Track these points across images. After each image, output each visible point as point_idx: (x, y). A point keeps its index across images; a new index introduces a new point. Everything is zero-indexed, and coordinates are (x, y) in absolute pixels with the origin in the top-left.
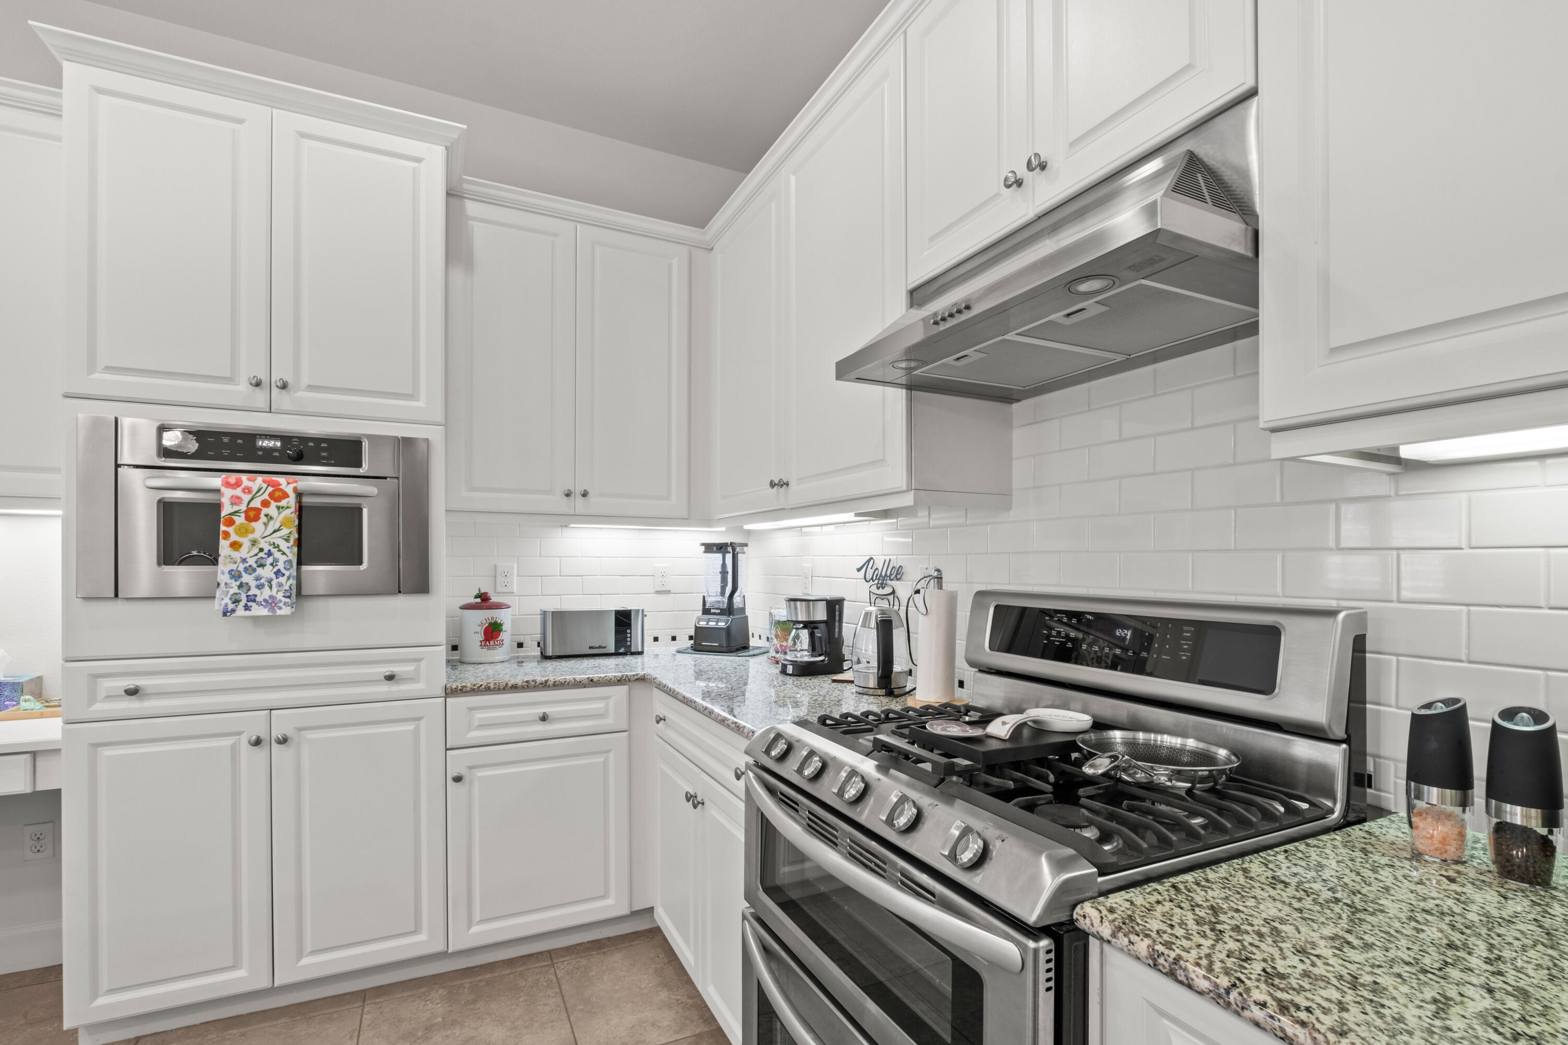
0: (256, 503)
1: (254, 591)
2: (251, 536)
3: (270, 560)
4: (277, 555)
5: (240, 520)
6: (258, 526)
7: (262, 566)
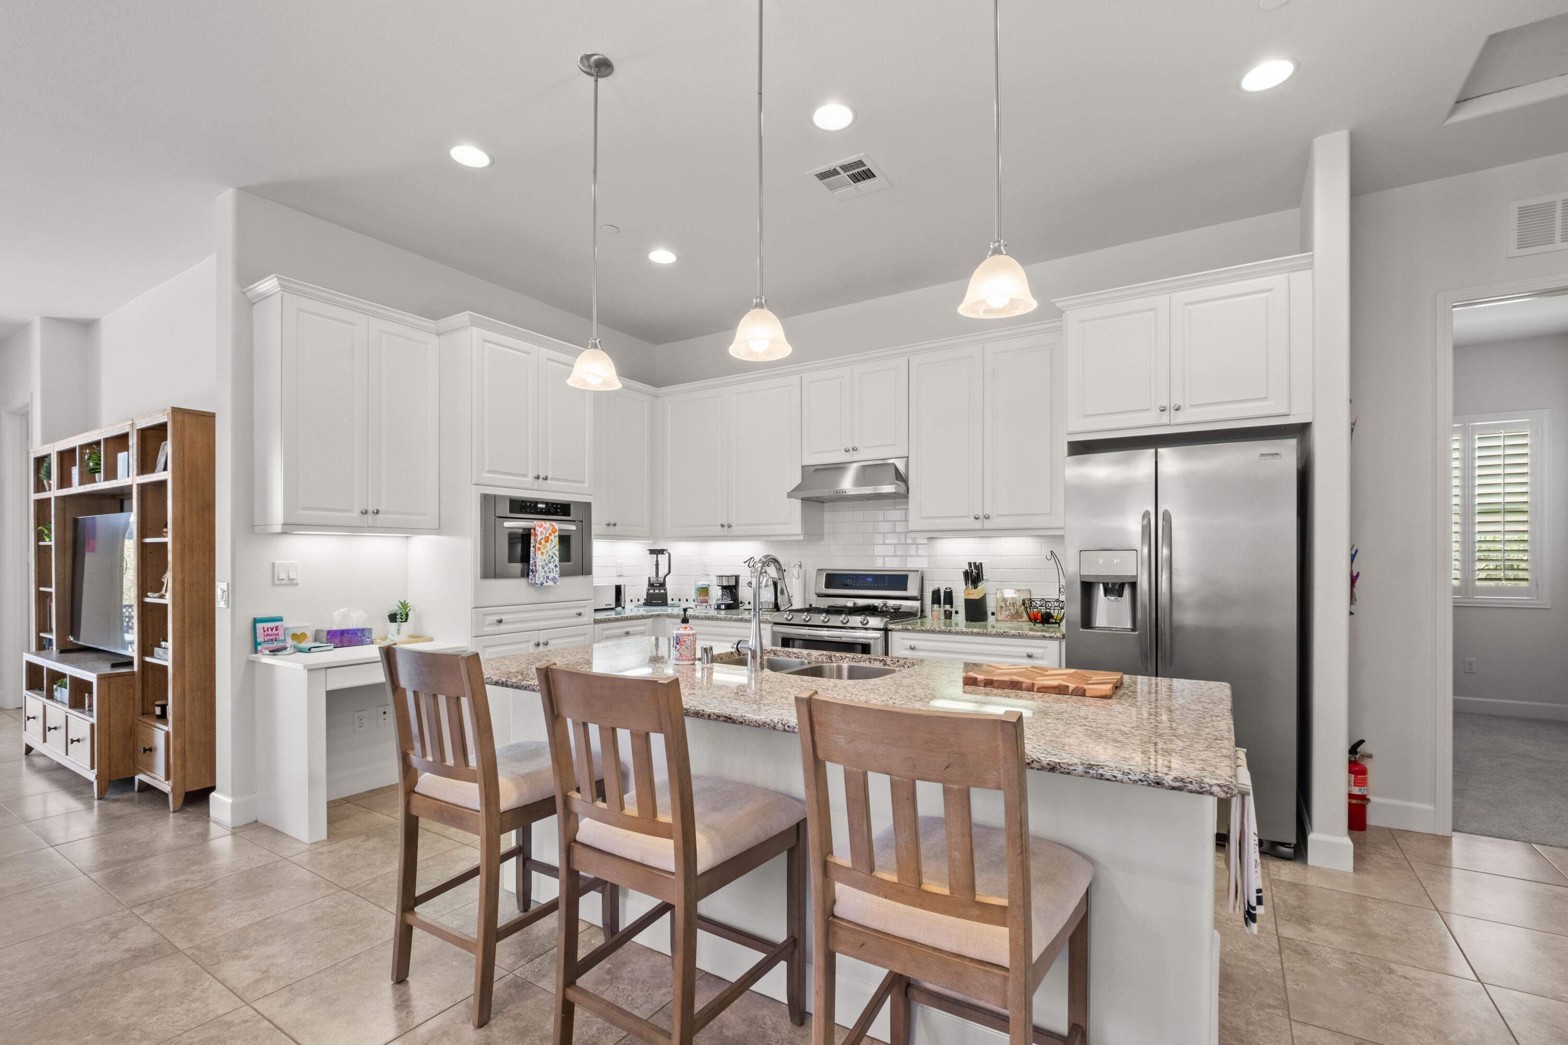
0: (548, 535)
1: (548, 574)
2: (546, 549)
3: (553, 560)
4: (555, 557)
5: (543, 542)
6: (548, 544)
7: (550, 563)
